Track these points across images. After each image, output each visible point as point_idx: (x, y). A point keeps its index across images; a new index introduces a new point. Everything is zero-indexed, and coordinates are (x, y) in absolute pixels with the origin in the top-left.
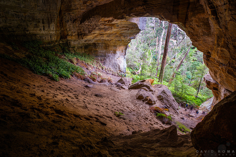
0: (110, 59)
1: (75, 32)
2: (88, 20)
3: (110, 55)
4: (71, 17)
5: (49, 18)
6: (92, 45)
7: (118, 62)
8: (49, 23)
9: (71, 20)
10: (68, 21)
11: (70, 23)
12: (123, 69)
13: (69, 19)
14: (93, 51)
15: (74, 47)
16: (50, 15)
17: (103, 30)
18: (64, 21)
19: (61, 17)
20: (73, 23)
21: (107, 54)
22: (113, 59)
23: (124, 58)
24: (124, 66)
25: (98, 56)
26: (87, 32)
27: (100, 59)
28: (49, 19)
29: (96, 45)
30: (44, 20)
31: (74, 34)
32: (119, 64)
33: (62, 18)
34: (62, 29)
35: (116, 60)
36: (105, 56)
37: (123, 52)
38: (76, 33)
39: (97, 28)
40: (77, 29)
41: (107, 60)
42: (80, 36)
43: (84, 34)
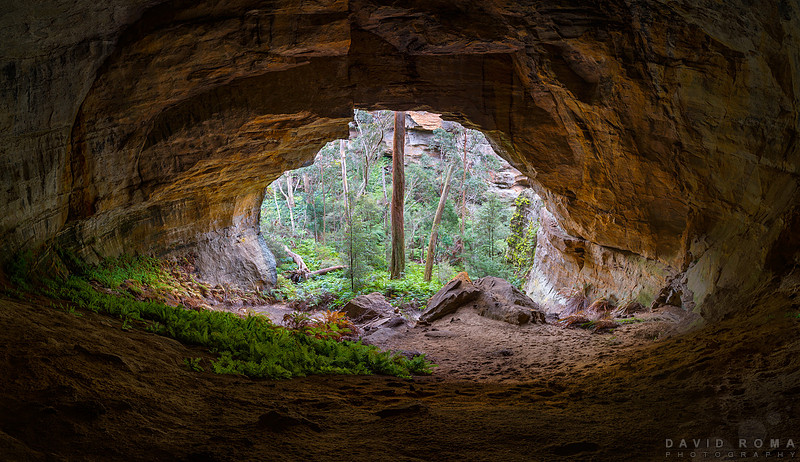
0: (216, 250)
1: (121, 181)
2: (189, 127)
3: (209, 235)
4: (115, 129)
5: (44, 154)
6: (147, 216)
7: (245, 254)
8: (43, 173)
9: (112, 141)
10: (101, 147)
11: (105, 152)
12: (268, 274)
13: (106, 138)
14: (147, 237)
15: (93, 241)
16: (48, 140)
17: (239, 154)
18: (87, 152)
19: (76, 139)
20: (120, 148)
21: (198, 236)
22: (226, 249)
23: (256, 237)
24: (267, 262)
25: (169, 251)
26: (169, 171)
27: (175, 259)
28: (42, 156)
29: (159, 211)
30: (29, 164)
31: (115, 191)
32: (252, 259)
33: (81, 141)
34: (79, 183)
35: (238, 250)
36: (193, 244)
37: (249, 213)
38: (124, 184)
39: (219, 150)
40: (129, 168)
41: (205, 256)
42: (138, 194)
43: (155, 179)
